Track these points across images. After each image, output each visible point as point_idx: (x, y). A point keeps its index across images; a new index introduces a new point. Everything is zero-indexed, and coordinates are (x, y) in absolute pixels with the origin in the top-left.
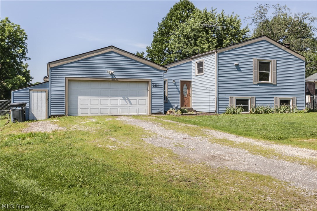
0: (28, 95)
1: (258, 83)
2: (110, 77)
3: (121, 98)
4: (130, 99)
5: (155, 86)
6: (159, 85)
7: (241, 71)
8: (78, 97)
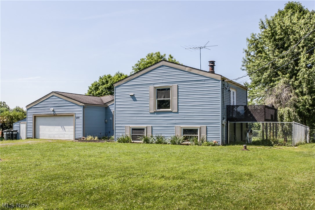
0: (19, 126)
1: (154, 112)
2: (53, 113)
3: (60, 127)
4: (65, 128)
5: (78, 118)
6: (80, 117)
7: (137, 101)
8: (39, 127)
